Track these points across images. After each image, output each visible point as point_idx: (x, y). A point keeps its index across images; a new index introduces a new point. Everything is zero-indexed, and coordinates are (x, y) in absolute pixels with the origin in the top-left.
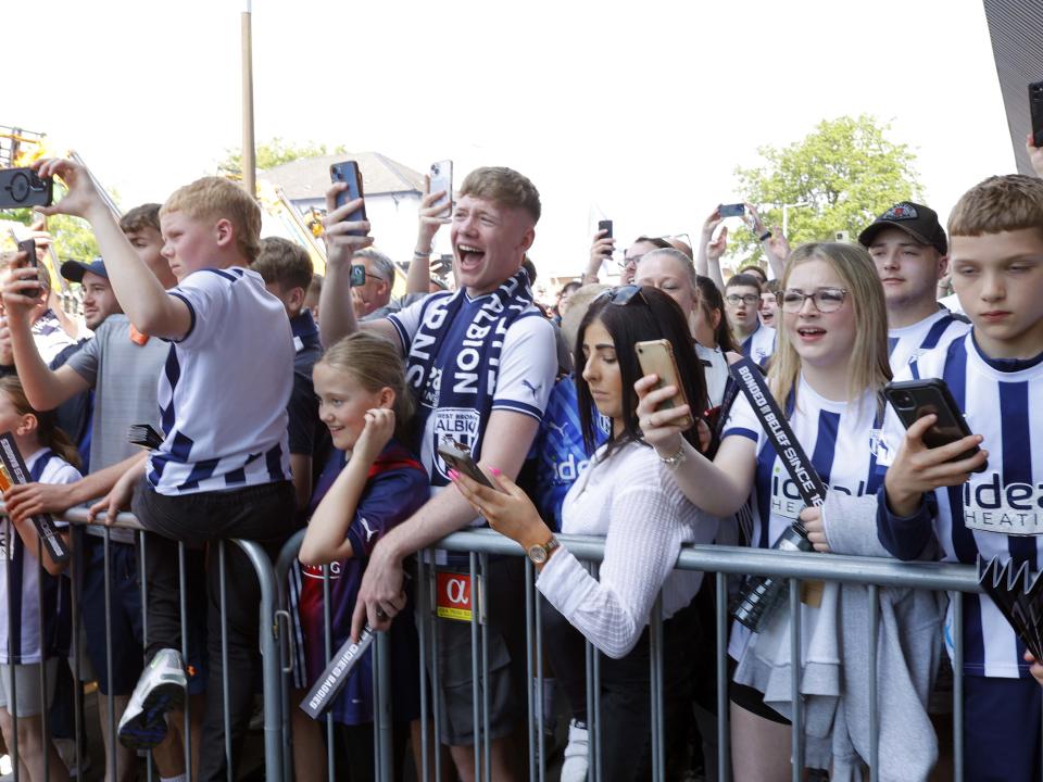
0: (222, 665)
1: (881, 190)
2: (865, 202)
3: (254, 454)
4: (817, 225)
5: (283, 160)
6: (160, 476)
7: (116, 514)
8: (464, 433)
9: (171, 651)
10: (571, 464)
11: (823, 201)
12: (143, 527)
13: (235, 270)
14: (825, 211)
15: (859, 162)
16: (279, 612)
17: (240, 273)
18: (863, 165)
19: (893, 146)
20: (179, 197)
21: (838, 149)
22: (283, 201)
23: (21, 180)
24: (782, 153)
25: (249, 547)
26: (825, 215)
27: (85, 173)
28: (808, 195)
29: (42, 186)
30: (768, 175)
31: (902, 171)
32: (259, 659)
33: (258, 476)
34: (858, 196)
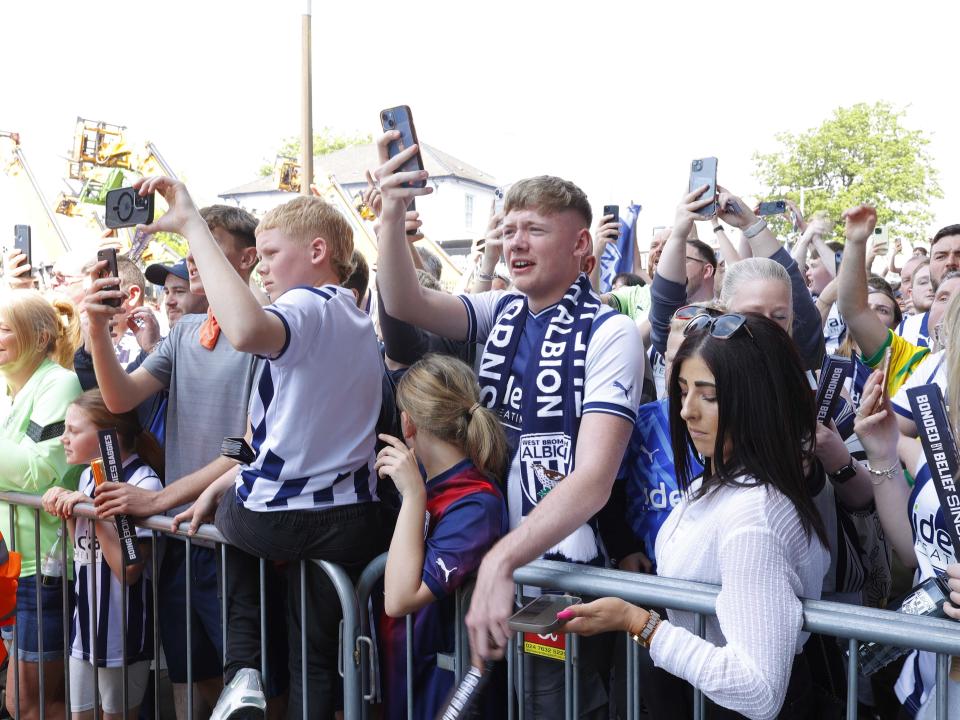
0: (301, 685)
1: (895, 174)
2: (878, 184)
3: (343, 473)
4: (832, 207)
5: (332, 148)
6: (250, 491)
7: (199, 525)
8: (553, 458)
9: (251, 670)
10: (663, 491)
11: (838, 184)
12: (224, 541)
13: (329, 288)
14: (841, 193)
15: (873, 147)
16: (361, 638)
17: (334, 290)
18: (877, 150)
19: (908, 132)
20: (276, 215)
21: (854, 135)
22: (334, 186)
23: (126, 199)
24: (799, 138)
25: (330, 569)
26: (840, 197)
27: (184, 189)
28: (824, 178)
29: (143, 205)
30: (784, 160)
31: (916, 155)
32: (338, 683)
33: (346, 497)
34: (872, 179)
